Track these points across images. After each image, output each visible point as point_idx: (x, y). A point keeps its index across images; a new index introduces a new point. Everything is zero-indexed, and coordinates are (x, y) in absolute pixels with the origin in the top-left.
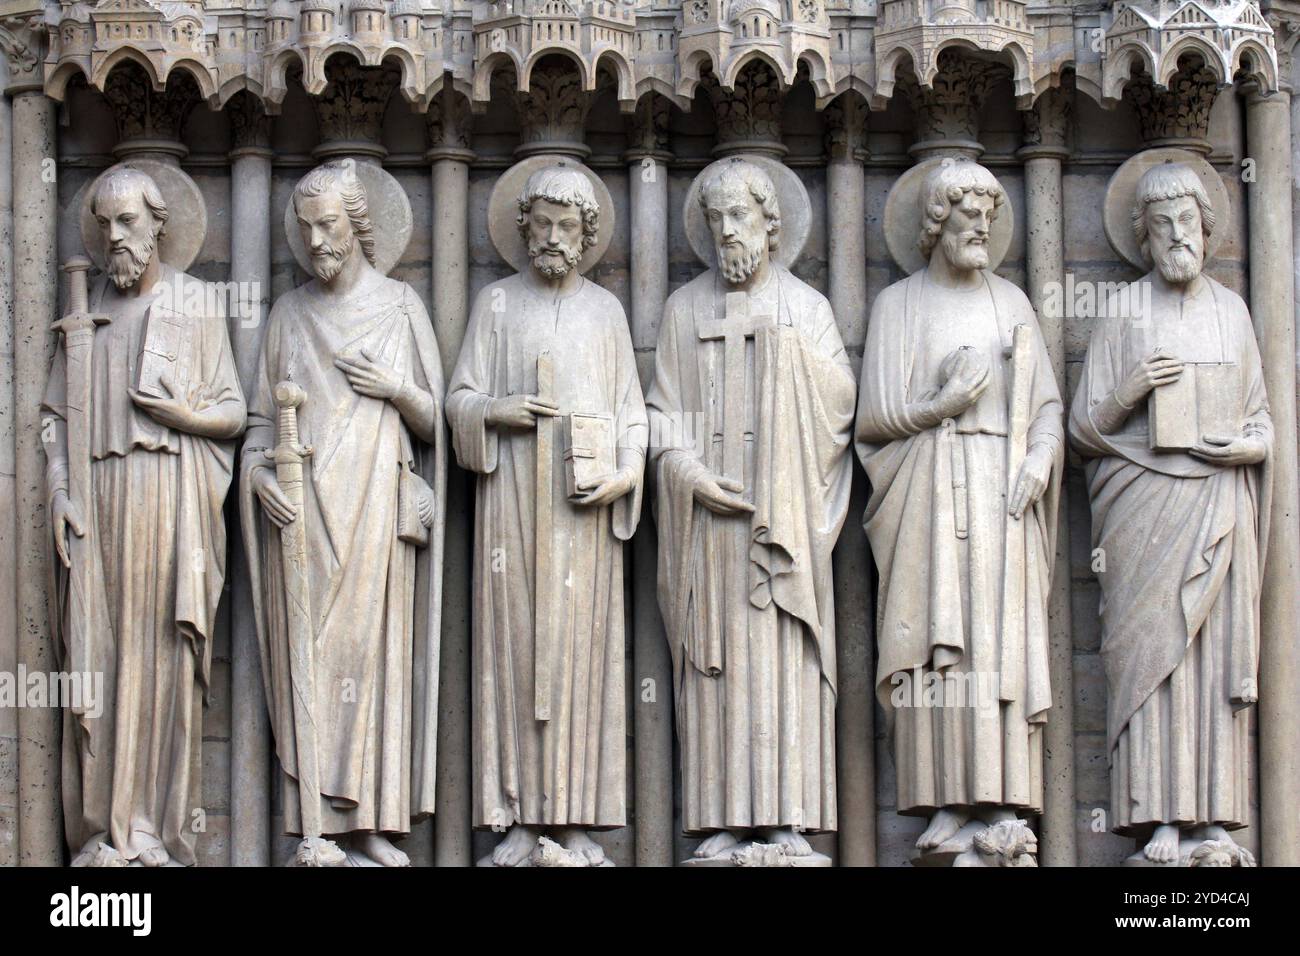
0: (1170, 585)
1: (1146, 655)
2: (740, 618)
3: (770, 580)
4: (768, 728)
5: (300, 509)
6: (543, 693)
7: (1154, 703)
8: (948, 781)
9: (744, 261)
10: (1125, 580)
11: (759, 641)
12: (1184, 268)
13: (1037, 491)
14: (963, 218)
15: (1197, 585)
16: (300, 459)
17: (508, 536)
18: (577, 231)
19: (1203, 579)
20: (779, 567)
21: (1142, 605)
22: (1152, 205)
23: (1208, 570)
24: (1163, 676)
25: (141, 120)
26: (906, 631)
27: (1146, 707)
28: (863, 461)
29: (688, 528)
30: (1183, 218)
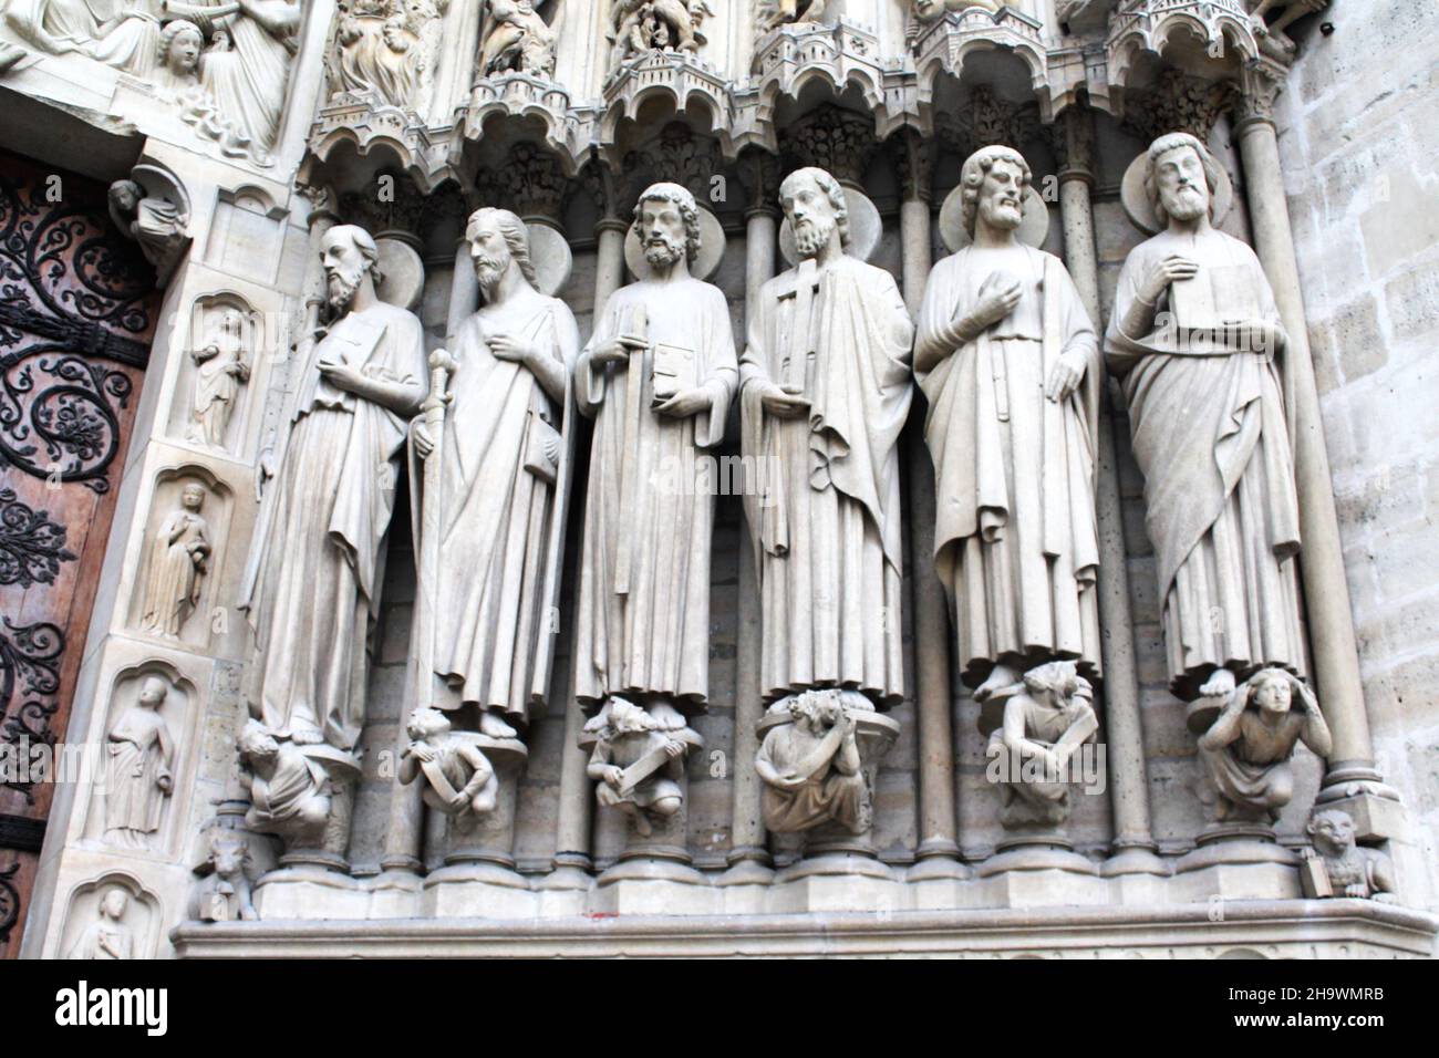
0: (1205, 444)
1: (1186, 511)
2: (803, 500)
3: (827, 465)
4: (828, 592)
5: (438, 443)
6: (622, 571)
7: (1199, 554)
8: (1000, 632)
9: (814, 236)
10: (1161, 452)
11: (820, 518)
12: (1191, 203)
13: (1071, 379)
14: (995, 183)
15: (1229, 444)
16: (441, 404)
17: (607, 451)
18: (677, 225)
19: (1235, 439)
20: (836, 452)
21: (1178, 467)
22: (1159, 159)
23: (1239, 431)
24: (1204, 528)
25: (387, 220)
26: (956, 505)
27: (1191, 559)
28: (920, 384)
29: (759, 432)
30: (1186, 164)
